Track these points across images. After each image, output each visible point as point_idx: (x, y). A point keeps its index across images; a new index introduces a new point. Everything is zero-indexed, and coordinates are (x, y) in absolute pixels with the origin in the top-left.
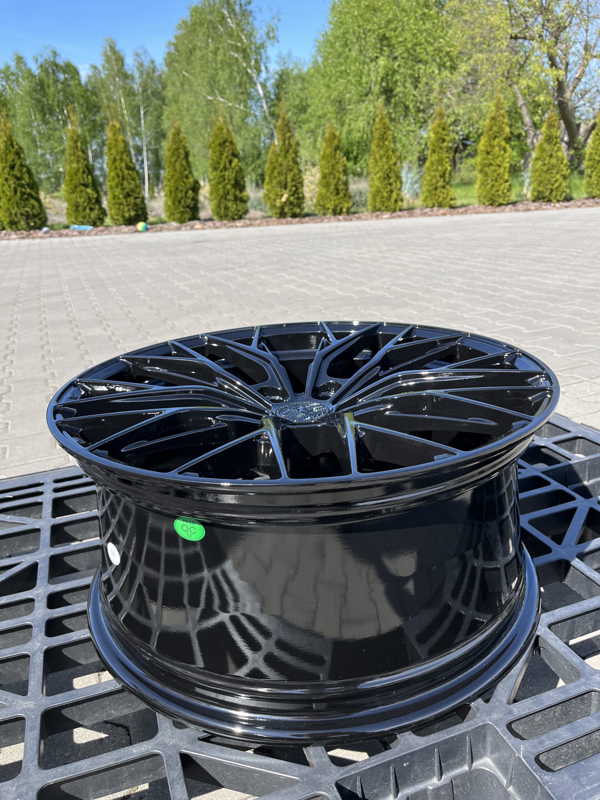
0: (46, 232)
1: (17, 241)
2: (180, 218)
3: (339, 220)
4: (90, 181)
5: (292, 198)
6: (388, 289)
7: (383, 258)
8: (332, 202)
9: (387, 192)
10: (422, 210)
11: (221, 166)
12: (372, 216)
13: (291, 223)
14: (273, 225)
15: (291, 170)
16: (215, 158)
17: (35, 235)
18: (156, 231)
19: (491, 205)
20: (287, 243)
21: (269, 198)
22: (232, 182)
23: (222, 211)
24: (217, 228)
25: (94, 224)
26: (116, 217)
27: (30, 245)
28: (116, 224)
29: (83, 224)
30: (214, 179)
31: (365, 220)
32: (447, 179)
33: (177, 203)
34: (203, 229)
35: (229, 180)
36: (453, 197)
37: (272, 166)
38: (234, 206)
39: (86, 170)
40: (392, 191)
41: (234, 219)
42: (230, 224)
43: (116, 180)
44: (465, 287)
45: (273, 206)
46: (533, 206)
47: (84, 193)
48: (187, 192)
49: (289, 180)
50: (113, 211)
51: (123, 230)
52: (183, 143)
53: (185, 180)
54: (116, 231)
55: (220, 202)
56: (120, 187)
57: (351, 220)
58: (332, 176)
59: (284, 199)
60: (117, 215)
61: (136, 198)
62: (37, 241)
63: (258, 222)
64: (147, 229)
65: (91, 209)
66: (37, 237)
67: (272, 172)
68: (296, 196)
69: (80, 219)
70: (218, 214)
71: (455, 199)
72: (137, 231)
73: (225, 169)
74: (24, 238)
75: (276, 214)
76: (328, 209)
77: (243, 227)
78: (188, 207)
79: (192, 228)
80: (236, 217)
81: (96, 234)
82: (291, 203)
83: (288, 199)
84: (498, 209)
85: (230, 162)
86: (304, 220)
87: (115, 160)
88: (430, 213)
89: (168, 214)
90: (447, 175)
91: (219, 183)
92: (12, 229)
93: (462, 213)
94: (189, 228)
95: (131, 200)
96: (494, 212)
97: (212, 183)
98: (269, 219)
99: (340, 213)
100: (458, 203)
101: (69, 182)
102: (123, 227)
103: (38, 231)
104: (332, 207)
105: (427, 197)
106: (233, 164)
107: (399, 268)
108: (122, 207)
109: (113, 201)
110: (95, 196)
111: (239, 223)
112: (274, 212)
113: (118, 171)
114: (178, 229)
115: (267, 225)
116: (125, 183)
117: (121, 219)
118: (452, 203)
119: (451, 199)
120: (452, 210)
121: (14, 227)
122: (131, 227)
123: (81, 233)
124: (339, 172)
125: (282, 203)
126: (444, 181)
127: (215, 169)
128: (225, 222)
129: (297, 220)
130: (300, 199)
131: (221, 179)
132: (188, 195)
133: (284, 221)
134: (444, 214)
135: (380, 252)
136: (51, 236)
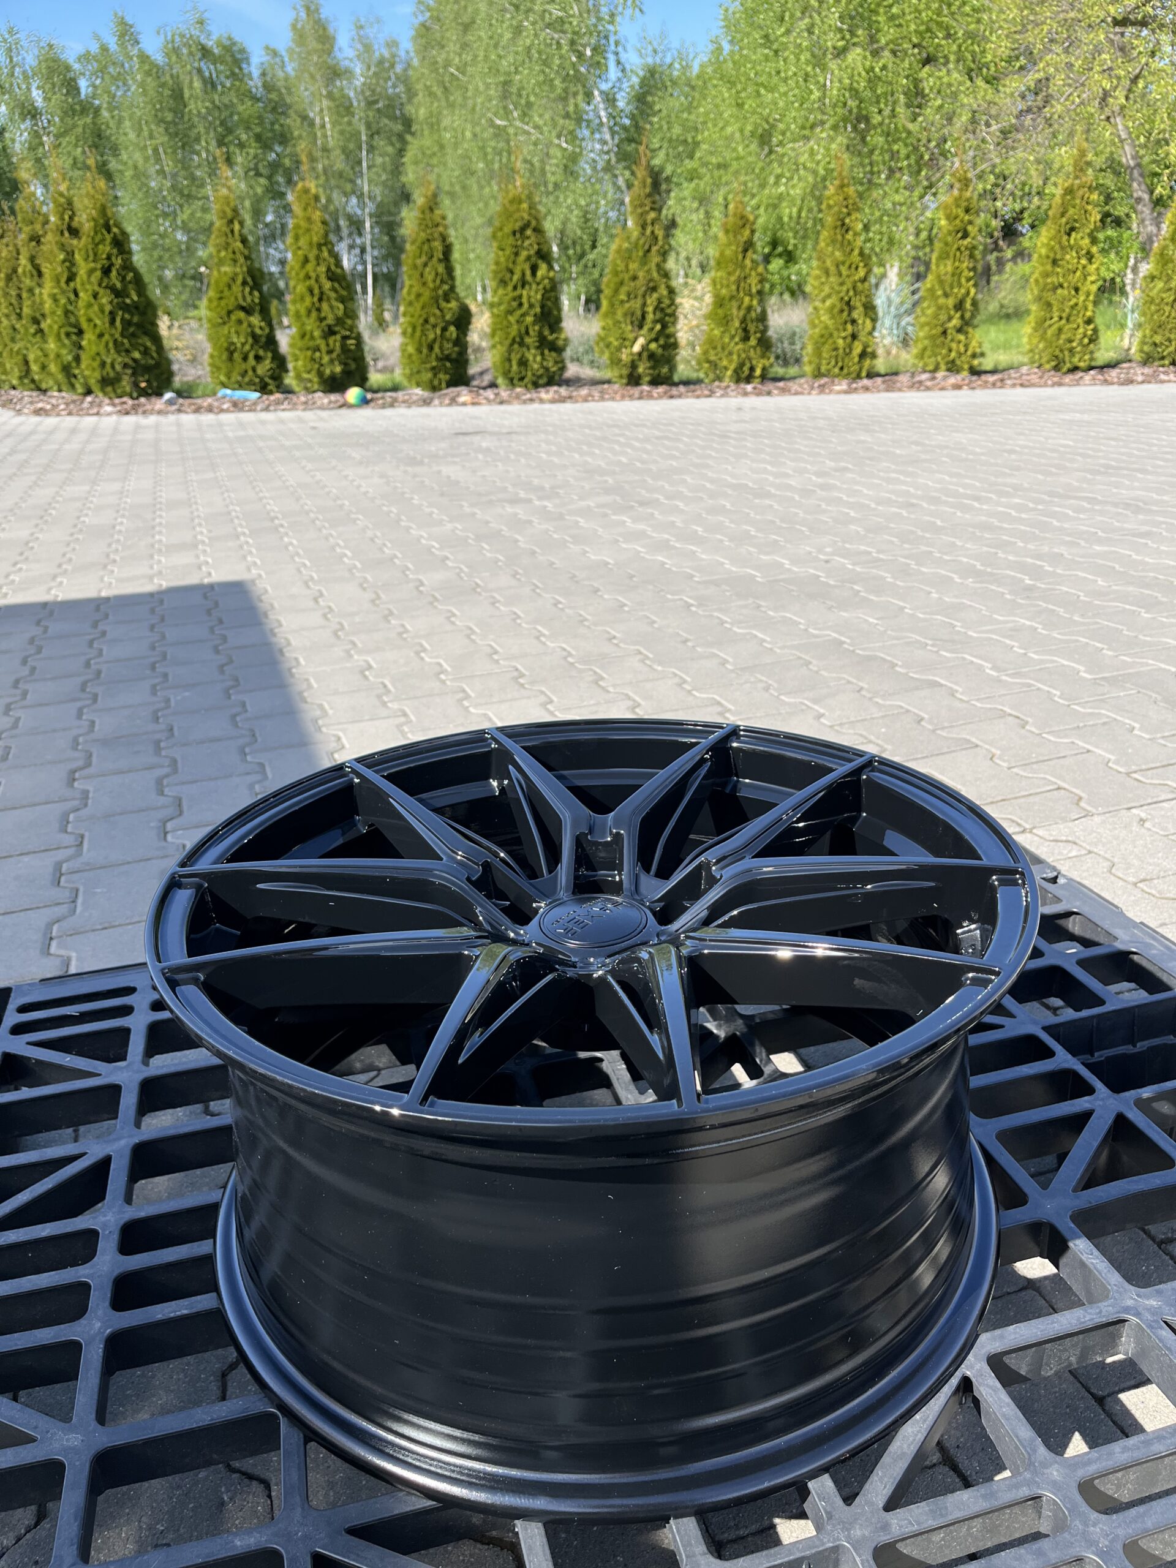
0: (170, 402)
1: (114, 417)
2: (431, 381)
3: (746, 394)
4: (257, 301)
5: (653, 346)
6: (827, 562)
7: (823, 487)
8: (735, 357)
9: (844, 338)
10: (913, 375)
11: (516, 278)
12: (812, 388)
13: (650, 397)
14: (613, 399)
15: (654, 289)
16: (502, 259)
17: (149, 407)
18: (383, 407)
19: (1056, 368)
20: (637, 444)
21: (608, 346)
22: (538, 310)
23: (515, 367)
24: (501, 403)
25: (264, 389)
26: (305, 376)
27: (138, 427)
28: (306, 389)
29: (241, 386)
30: (500, 304)
31: (797, 393)
32: (968, 315)
33: (425, 351)
34: (473, 404)
35: (531, 306)
36: (978, 350)
37: (616, 280)
38: (539, 358)
39: (249, 280)
40: (854, 337)
41: (536, 385)
42: (528, 396)
43: (308, 301)
44: (979, 567)
45: (615, 362)
46: (1139, 372)
47: (245, 325)
48: (444, 329)
49: (650, 309)
50: (300, 363)
51: (319, 403)
52: (441, 229)
53: (443, 304)
54: (306, 403)
55: (510, 351)
56: (314, 314)
57: (769, 393)
58: (735, 304)
59: (637, 348)
60: (309, 372)
61: (345, 338)
62: (153, 419)
63: (584, 391)
64: (365, 402)
65: (258, 358)
66: (152, 412)
67: (616, 291)
68: (662, 342)
69: (236, 377)
70: (506, 374)
71: (982, 355)
72: (345, 405)
73: (524, 283)
74: (127, 413)
75: (621, 377)
76: (726, 368)
77: (553, 401)
78: (447, 358)
79: (453, 401)
80: (541, 382)
81: (266, 409)
82: (652, 356)
83: (645, 348)
84: (1068, 379)
85: (534, 269)
86: (674, 391)
87: (306, 260)
88: (929, 383)
89: (407, 371)
90: (968, 305)
91: (510, 312)
92: (105, 394)
93: (994, 385)
94: (447, 401)
95: (335, 341)
96: (1060, 384)
97: (495, 310)
98: (606, 386)
99: (748, 379)
100: (987, 363)
101: (215, 303)
102: (320, 394)
103: (154, 399)
104: (733, 367)
105: (925, 349)
106: (539, 274)
107: (852, 514)
108: (317, 354)
109: (300, 344)
110: (267, 330)
111: (543, 394)
112: (616, 374)
113: (313, 282)
114: (426, 402)
115: (602, 399)
116: (325, 306)
117: (316, 379)
118: (976, 362)
119: (974, 356)
120: (974, 378)
121: (109, 389)
122: (333, 397)
123: (237, 406)
124: (751, 295)
125: (632, 354)
126: (962, 317)
127: (503, 282)
128: (518, 390)
129: (661, 389)
130: (671, 345)
131: (515, 304)
132: (448, 334)
133: (636, 391)
134: (958, 387)
135: (819, 474)
136: (179, 411)
